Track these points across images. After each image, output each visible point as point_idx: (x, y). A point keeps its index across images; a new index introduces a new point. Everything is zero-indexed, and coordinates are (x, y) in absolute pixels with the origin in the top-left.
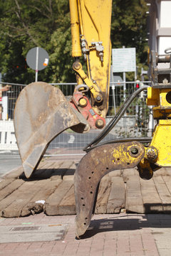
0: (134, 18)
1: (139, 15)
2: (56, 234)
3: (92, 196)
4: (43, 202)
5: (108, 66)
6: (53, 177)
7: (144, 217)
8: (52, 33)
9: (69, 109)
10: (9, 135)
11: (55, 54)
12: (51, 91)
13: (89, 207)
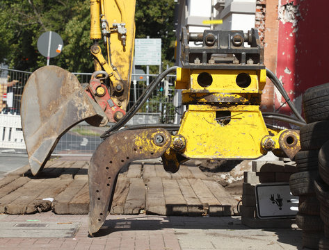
0: (160, 9)
1: (166, 6)
2: (66, 231)
3: (109, 189)
4: (51, 200)
5: (131, 52)
6: (63, 176)
7: (165, 219)
8: (67, 22)
9: (84, 98)
10: (14, 130)
11: (70, 46)
12: (65, 76)
13: (105, 201)
